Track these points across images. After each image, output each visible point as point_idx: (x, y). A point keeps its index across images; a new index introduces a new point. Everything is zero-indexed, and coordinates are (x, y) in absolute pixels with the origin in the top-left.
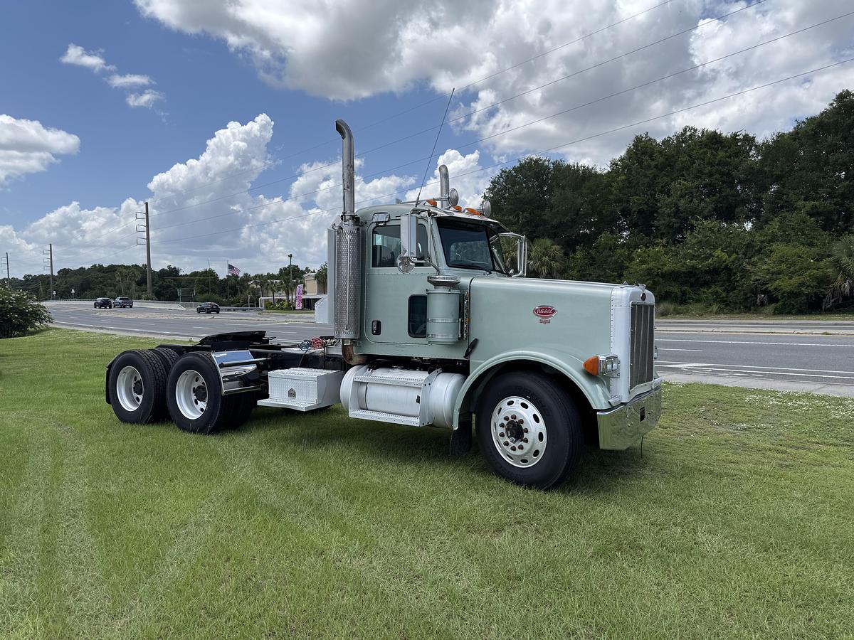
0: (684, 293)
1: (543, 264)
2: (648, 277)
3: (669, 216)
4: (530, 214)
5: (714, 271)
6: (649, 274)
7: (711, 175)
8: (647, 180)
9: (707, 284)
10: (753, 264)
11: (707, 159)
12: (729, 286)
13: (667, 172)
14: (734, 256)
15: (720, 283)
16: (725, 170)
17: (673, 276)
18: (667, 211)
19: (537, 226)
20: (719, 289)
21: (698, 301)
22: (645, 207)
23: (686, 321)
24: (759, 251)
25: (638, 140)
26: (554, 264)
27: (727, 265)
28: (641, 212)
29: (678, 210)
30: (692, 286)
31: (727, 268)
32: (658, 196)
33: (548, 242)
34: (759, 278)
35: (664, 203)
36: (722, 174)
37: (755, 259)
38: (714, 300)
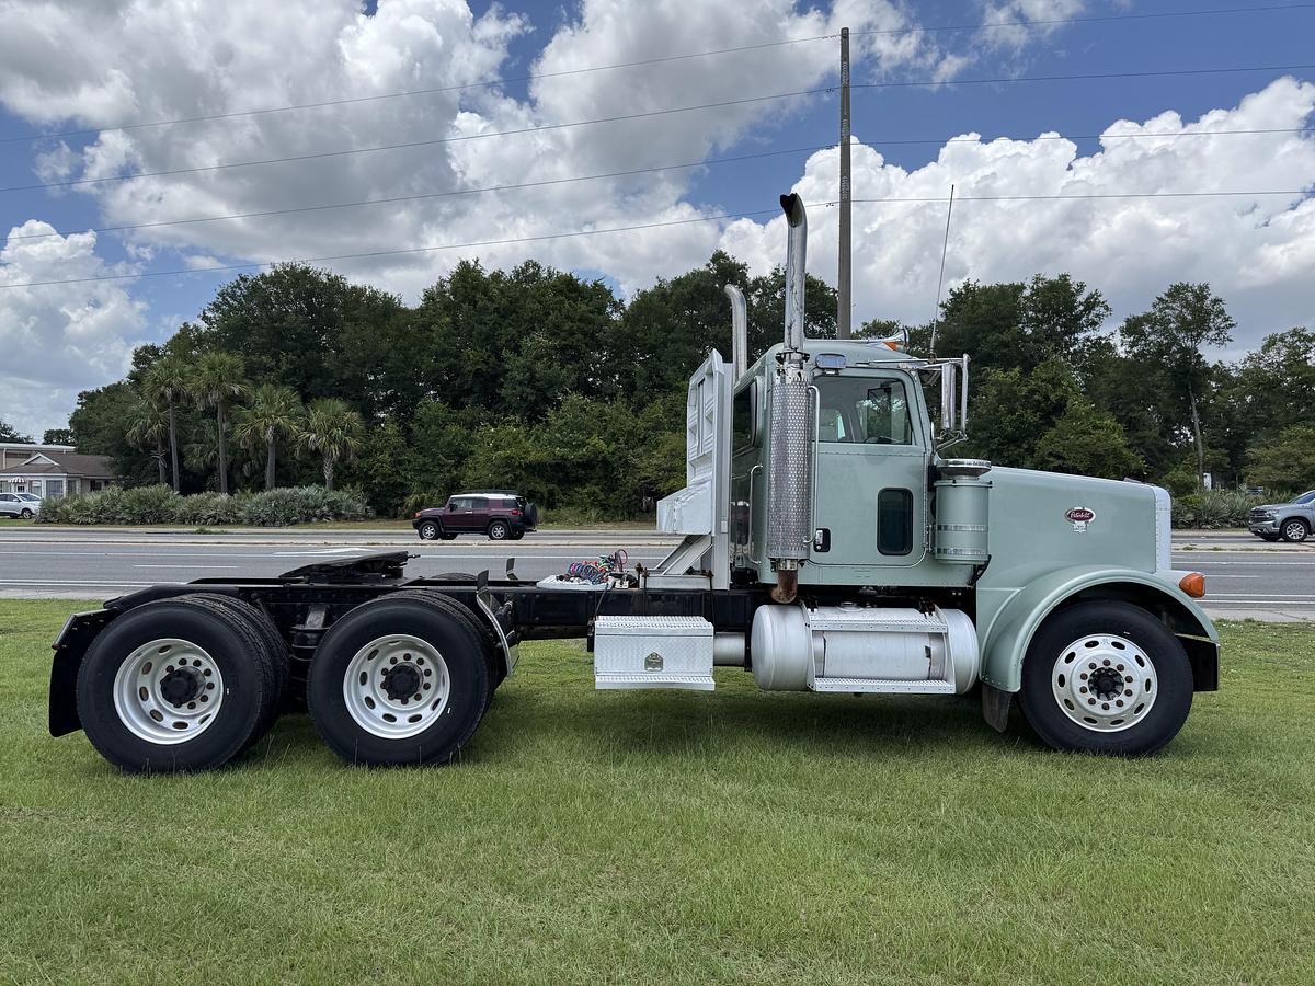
0: (551, 493)
1: (332, 440)
2: (508, 469)
3: (521, 383)
4: (299, 357)
5: (587, 465)
6: (507, 465)
7: (572, 334)
8: (485, 328)
9: (581, 482)
10: (638, 456)
11: (564, 311)
12: (605, 484)
13: (512, 320)
14: (613, 446)
15: (595, 481)
16: (589, 328)
17: (536, 469)
18: (519, 377)
19: (309, 378)
20: (597, 489)
21: (570, 504)
22: (484, 367)
23: (567, 531)
24: (643, 441)
25: (464, 265)
26: (352, 443)
27: (604, 457)
28: (478, 374)
29: (532, 376)
30: (559, 483)
31: (605, 463)
32: (505, 353)
33: (339, 406)
34: (647, 475)
35: (514, 363)
36: (585, 334)
37: (640, 450)
38: (592, 504)
